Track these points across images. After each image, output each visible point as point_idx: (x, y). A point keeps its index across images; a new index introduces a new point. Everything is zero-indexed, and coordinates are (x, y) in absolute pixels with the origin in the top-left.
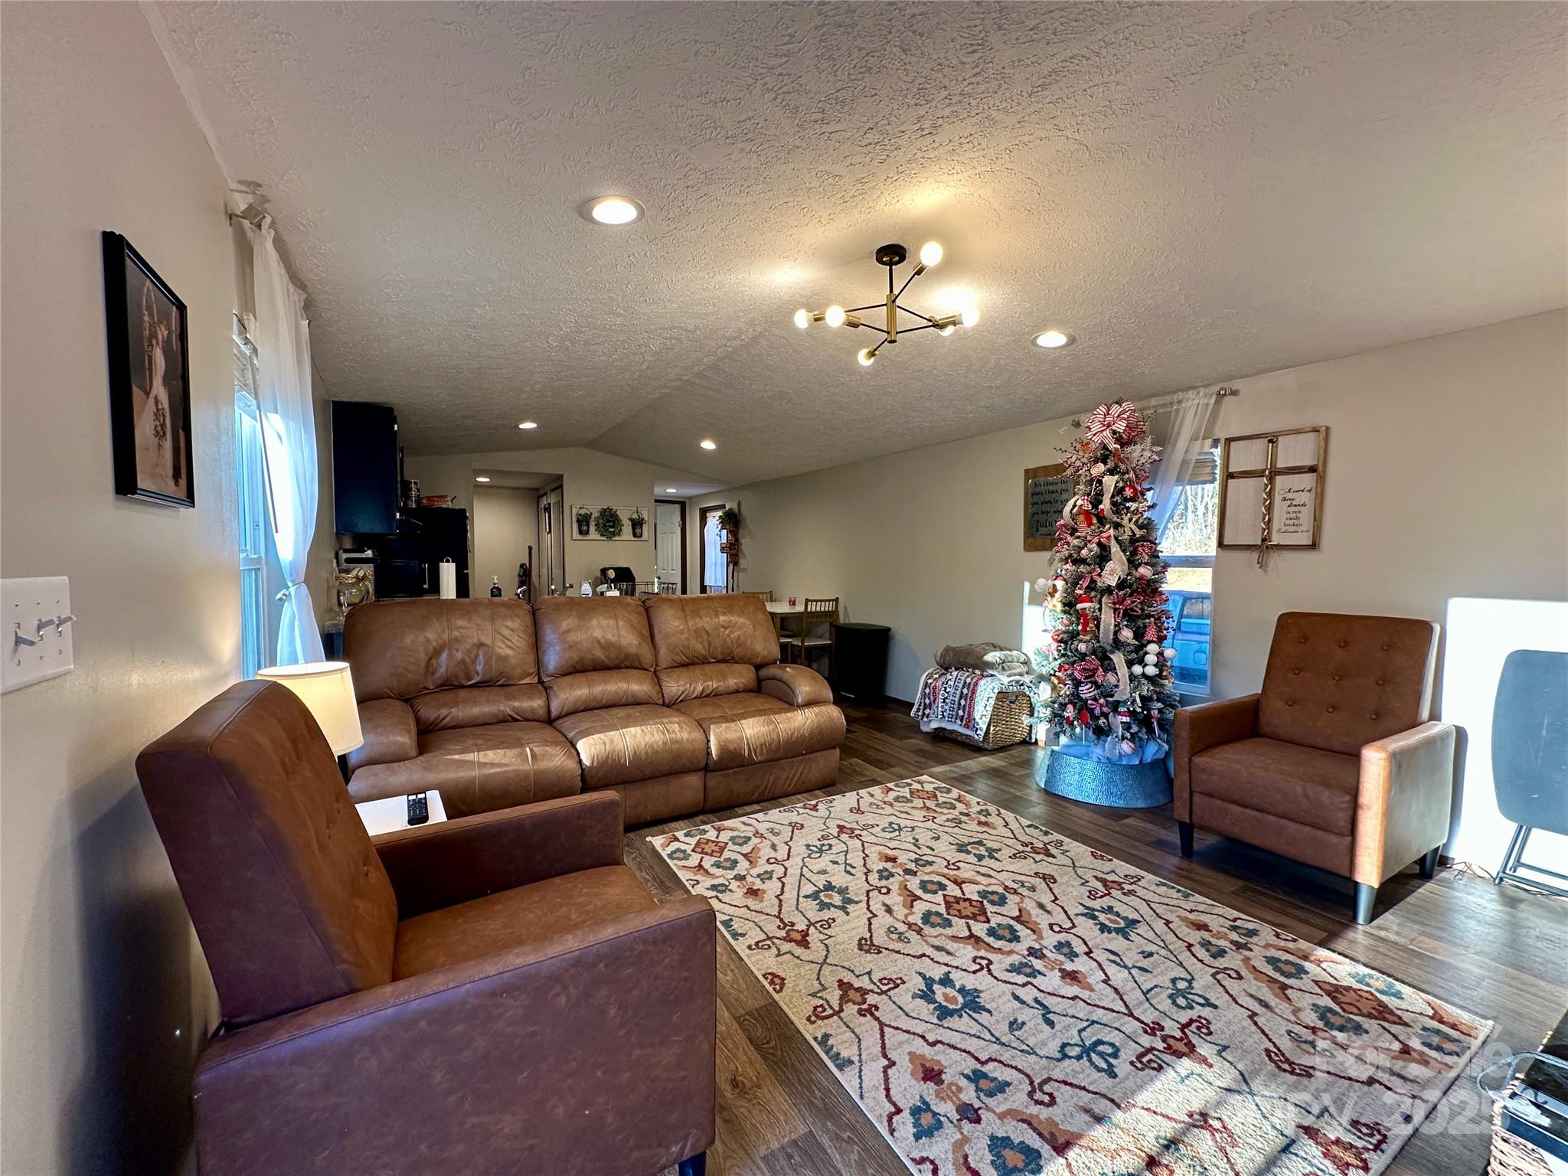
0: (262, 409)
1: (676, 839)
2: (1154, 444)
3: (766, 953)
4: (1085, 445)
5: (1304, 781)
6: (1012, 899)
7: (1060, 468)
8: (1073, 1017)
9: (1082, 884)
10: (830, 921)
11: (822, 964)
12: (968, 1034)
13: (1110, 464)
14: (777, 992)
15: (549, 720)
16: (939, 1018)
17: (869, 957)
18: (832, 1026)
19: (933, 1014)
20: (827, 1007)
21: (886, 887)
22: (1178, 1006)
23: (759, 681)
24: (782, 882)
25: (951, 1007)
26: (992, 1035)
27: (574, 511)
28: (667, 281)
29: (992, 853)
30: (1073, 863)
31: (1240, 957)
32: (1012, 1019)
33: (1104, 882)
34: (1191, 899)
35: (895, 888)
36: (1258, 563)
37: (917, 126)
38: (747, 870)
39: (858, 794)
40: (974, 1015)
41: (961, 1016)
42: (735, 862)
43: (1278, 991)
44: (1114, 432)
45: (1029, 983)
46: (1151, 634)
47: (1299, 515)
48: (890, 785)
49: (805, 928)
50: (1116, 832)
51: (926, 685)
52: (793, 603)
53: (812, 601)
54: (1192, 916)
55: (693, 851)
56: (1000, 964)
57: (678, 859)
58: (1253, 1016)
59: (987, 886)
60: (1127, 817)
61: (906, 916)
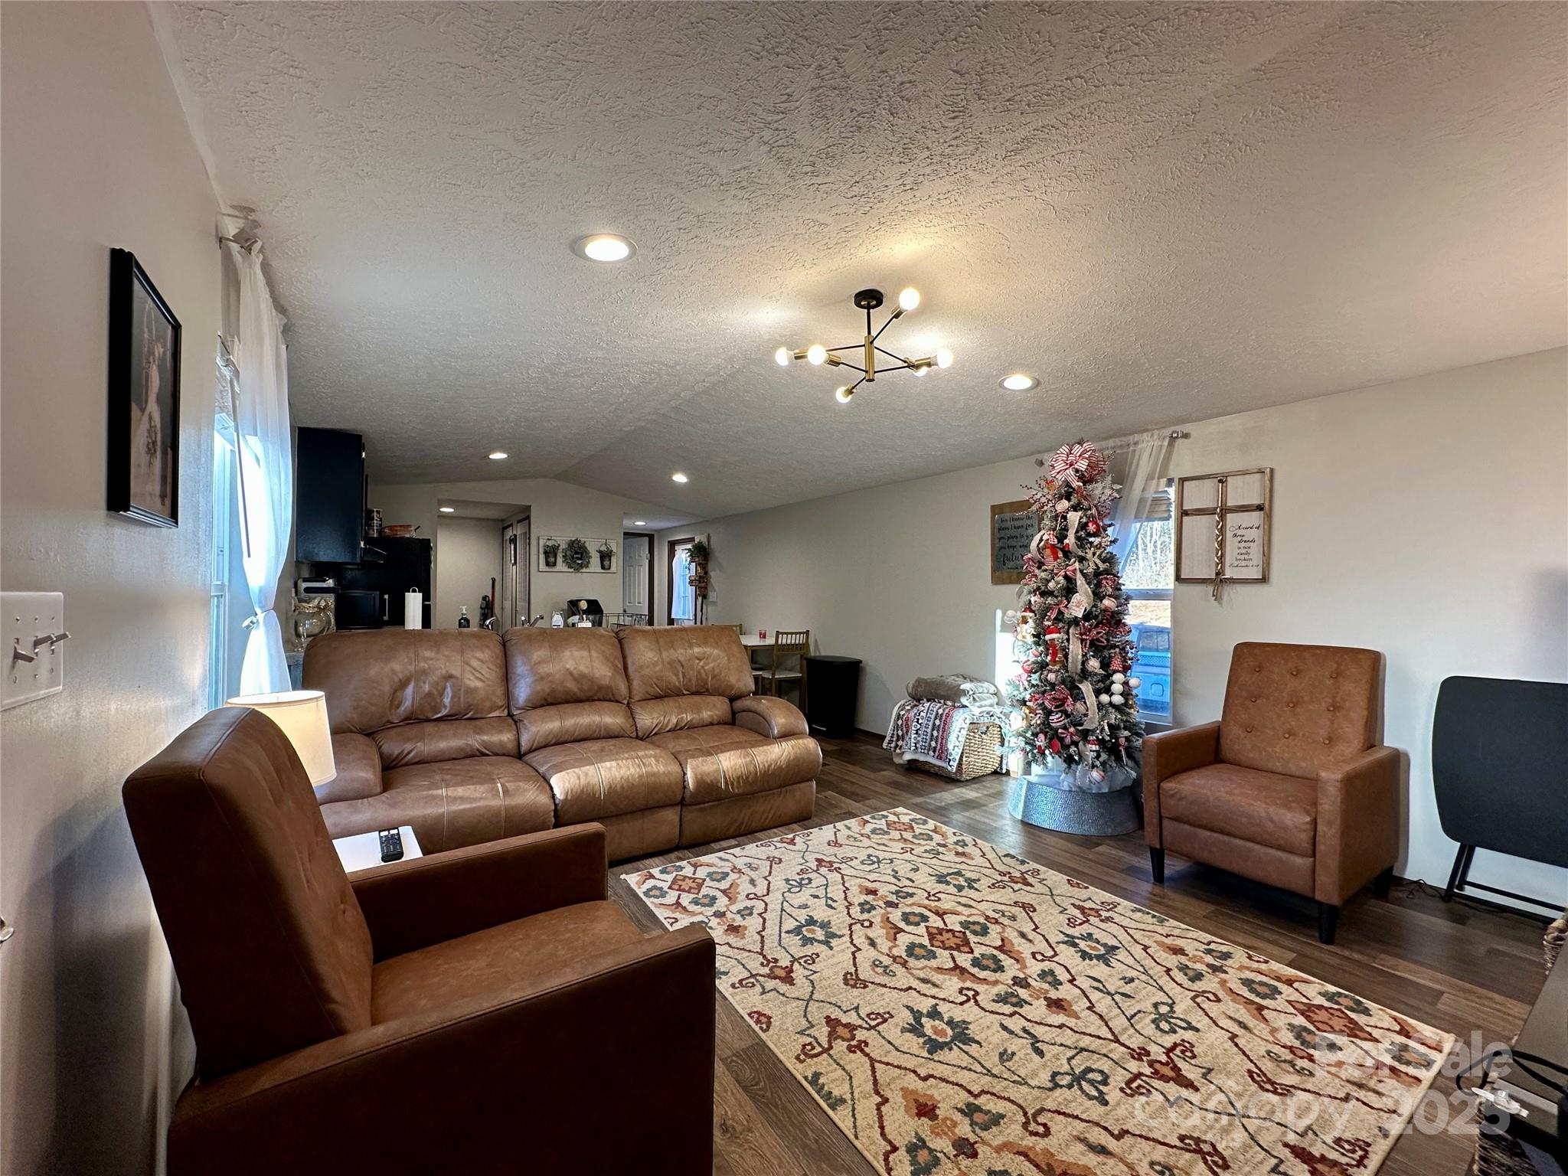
0: (240, 432)
1: (652, 877)
2: (1114, 482)
3: (751, 991)
4: (1049, 483)
5: (1267, 804)
6: (994, 929)
7: (1025, 505)
8: (1062, 1045)
9: (1061, 912)
10: (814, 956)
11: (808, 1001)
12: (959, 1067)
13: (1074, 501)
14: (764, 1031)
15: (519, 755)
16: (930, 1052)
17: (856, 992)
18: (822, 1064)
19: (923, 1048)
20: (815, 1044)
21: (868, 920)
22: (1162, 1030)
23: (734, 713)
24: (762, 917)
25: (940, 1040)
26: (983, 1066)
27: (542, 543)
28: (652, 317)
29: (971, 883)
30: (1051, 891)
31: (1217, 980)
32: (1001, 1050)
33: (1082, 909)
34: (1167, 924)
35: (877, 920)
36: (1214, 595)
37: (900, 182)
38: (726, 906)
39: (835, 827)
40: (963, 1047)
41: (951, 1049)
42: (714, 899)
43: (1255, 1012)
44: (1077, 471)
45: (1015, 1013)
46: (1116, 664)
47: (1249, 551)
48: (867, 818)
49: (789, 964)
50: (1090, 860)
51: (899, 717)
52: (763, 636)
53: (783, 633)
54: (1168, 941)
55: (670, 888)
56: (987, 994)
57: (654, 896)
58: (1233, 1037)
59: (968, 916)
60: (1098, 845)
61: (890, 949)
